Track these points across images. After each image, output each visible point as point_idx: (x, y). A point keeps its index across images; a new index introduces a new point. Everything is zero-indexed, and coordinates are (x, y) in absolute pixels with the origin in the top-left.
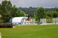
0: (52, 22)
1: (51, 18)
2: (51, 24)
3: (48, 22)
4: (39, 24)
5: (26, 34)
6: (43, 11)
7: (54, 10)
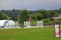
0: (37, 25)
1: (36, 21)
2: (36, 27)
3: (32, 25)
4: (22, 27)
5: (9, 38)
6: (27, 13)
7: (38, 12)
